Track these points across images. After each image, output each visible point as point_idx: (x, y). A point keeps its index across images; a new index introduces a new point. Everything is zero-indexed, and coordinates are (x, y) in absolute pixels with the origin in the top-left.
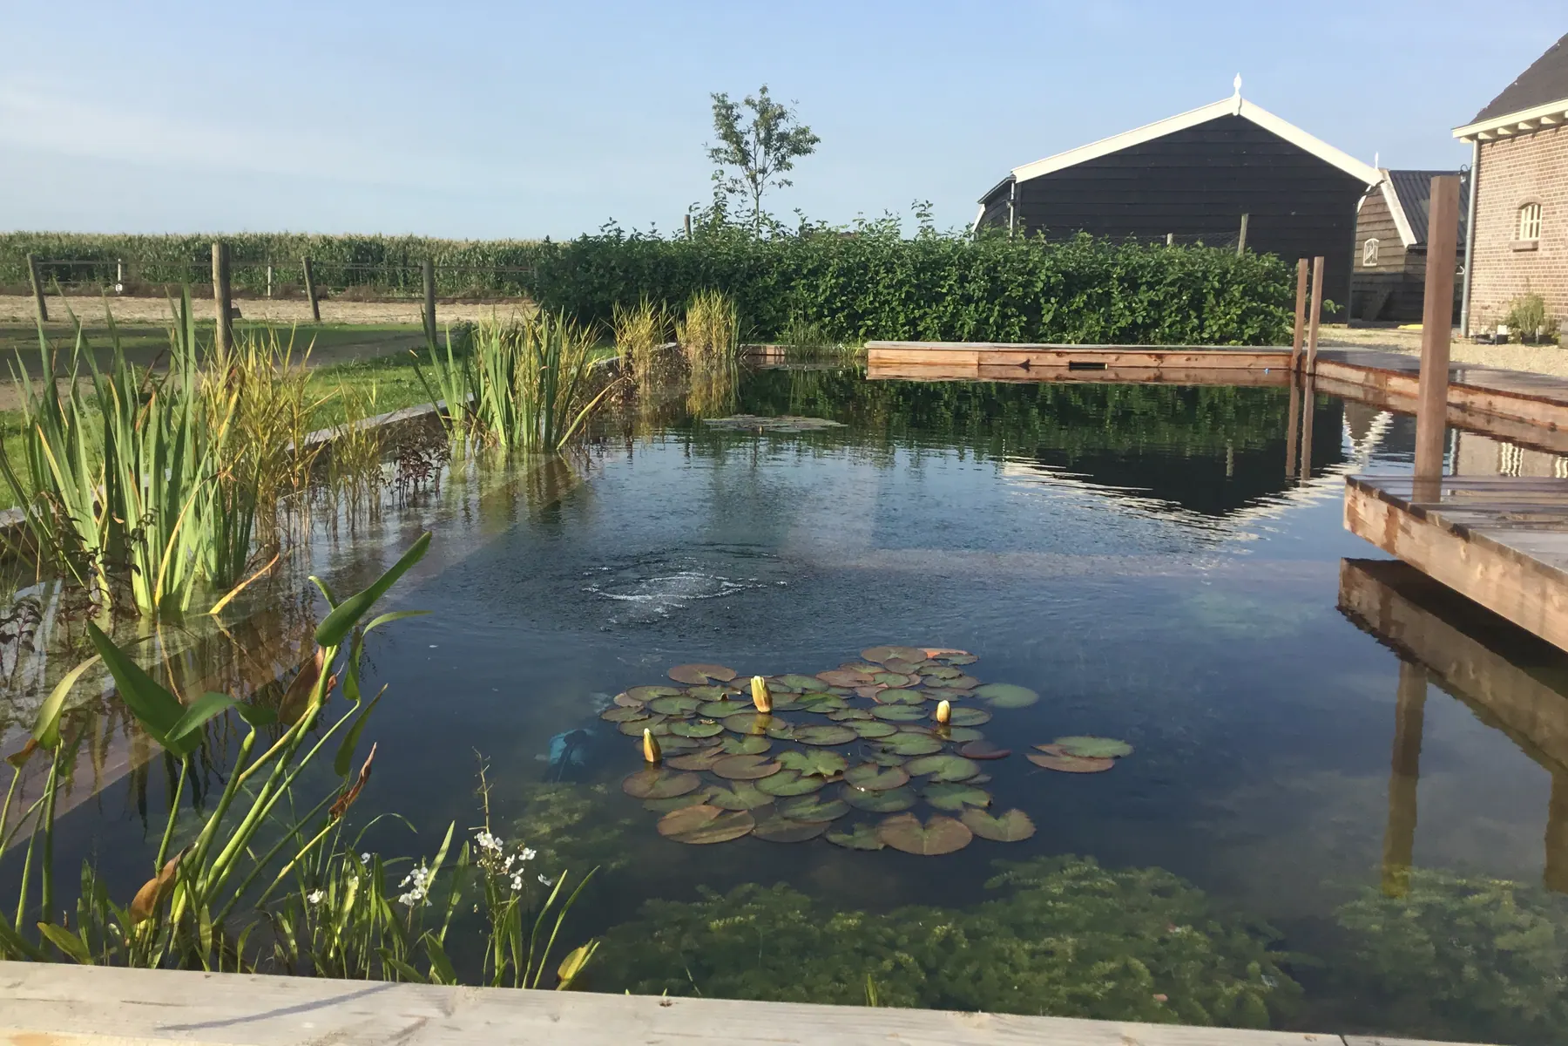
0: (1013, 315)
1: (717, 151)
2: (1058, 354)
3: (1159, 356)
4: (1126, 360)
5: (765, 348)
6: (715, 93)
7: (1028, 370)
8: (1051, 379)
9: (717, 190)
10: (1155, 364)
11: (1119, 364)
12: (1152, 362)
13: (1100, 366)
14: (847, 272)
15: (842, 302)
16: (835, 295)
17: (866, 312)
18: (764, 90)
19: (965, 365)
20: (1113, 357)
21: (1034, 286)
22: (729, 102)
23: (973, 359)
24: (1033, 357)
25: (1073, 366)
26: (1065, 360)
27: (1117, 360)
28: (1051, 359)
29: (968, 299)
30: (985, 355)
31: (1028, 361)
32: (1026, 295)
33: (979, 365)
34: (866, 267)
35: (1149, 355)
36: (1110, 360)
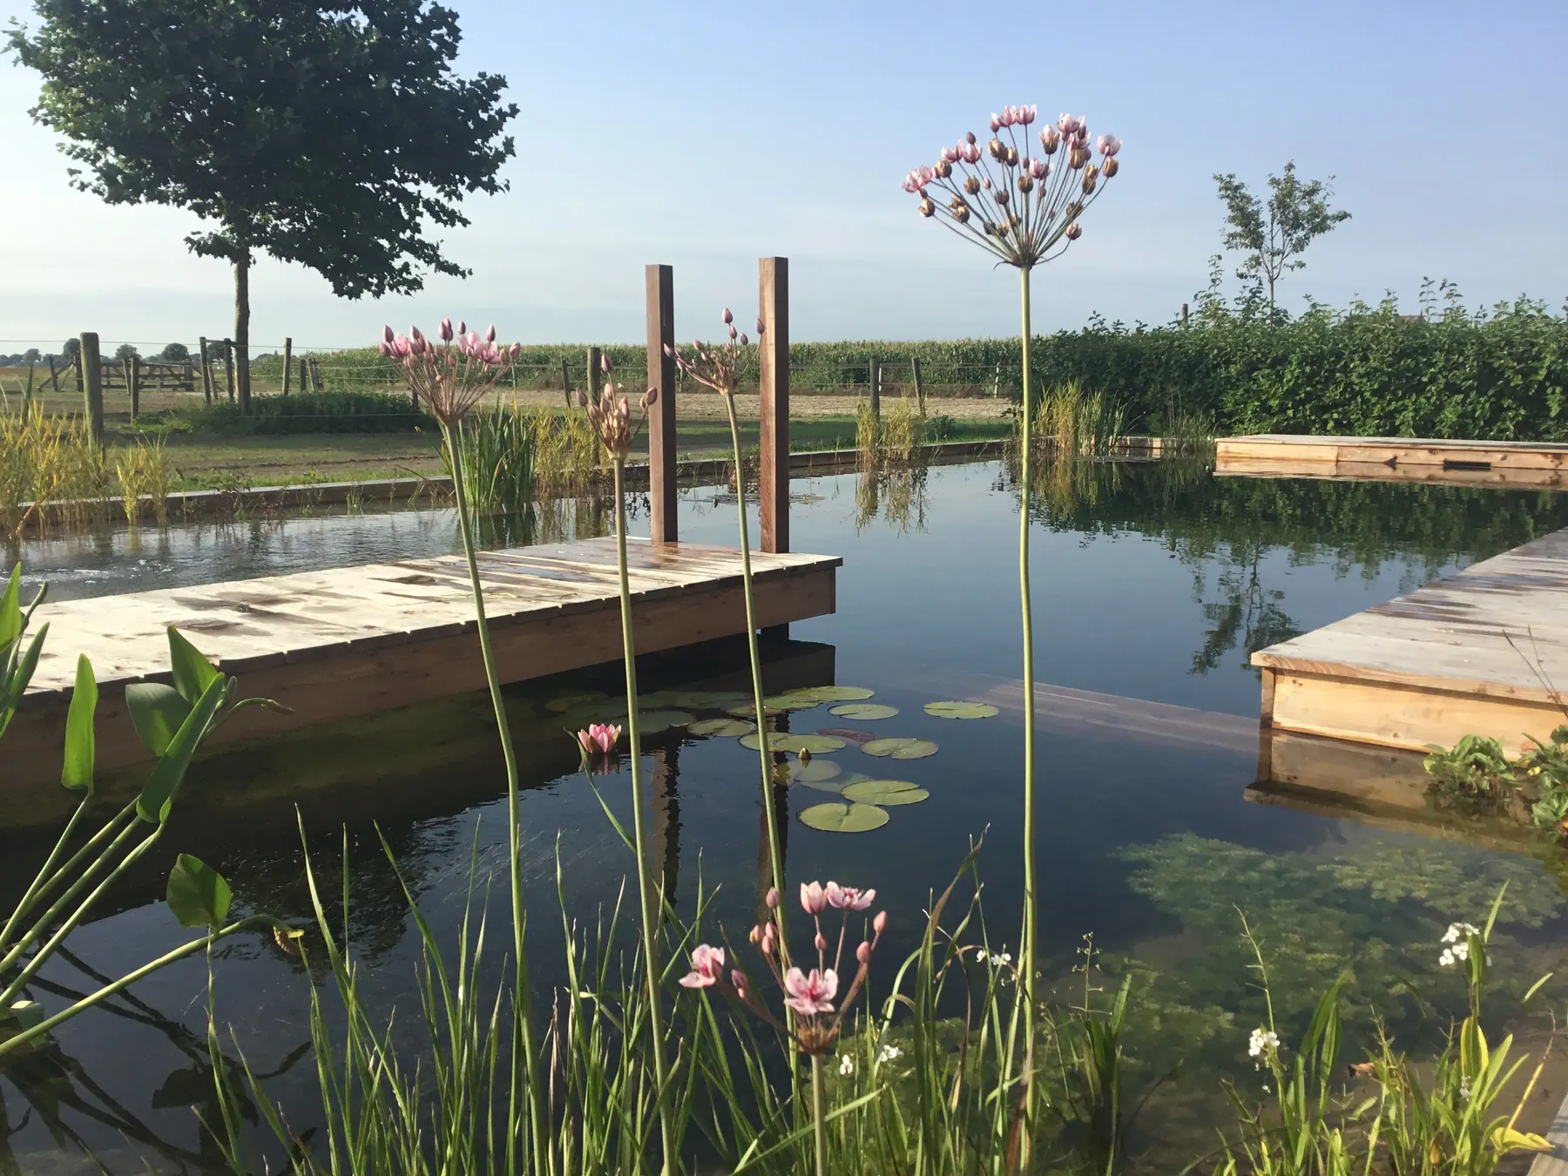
0: (1509, 409)
1: (1233, 236)
2: (1432, 451)
3: (1557, 456)
4: (1513, 460)
5: (1151, 441)
6: (1217, 175)
7: (1394, 469)
8: (1423, 480)
9: (1214, 277)
10: (1552, 466)
11: (1505, 464)
12: (1547, 463)
13: (1485, 467)
14: (1316, 360)
15: (1306, 393)
16: (1301, 385)
17: (1335, 405)
18: (1290, 167)
19: (1321, 461)
20: (1499, 456)
21: (1538, 374)
22: (1236, 182)
23: (1331, 454)
24: (1401, 453)
25: (1449, 465)
26: (1439, 458)
27: (1503, 459)
28: (1422, 456)
29: (1453, 389)
30: (1345, 451)
31: (1395, 458)
32: (1527, 387)
33: (1338, 461)
34: (1339, 356)
35: (1545, 454)
36: (1495, 459)
